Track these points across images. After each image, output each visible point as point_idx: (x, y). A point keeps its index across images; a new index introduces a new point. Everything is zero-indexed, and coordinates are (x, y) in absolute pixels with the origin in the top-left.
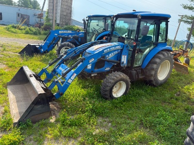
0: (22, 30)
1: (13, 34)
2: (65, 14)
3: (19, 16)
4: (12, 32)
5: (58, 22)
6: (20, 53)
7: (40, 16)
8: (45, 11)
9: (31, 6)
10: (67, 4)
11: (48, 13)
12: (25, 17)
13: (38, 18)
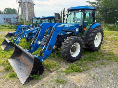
0: (7, 27)
1: (2, 29)
2: (31, 15)
3: (5, 19)
4: (2, 28)
5: (27, 20)
6: (5, 37)
7: (17, 18)
8: (19, 15)
9: (12, 12)
10: (31, 10)
11: (21, 16)
12: (8, 19)
13: (16, 19)
